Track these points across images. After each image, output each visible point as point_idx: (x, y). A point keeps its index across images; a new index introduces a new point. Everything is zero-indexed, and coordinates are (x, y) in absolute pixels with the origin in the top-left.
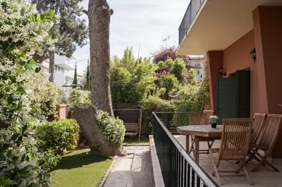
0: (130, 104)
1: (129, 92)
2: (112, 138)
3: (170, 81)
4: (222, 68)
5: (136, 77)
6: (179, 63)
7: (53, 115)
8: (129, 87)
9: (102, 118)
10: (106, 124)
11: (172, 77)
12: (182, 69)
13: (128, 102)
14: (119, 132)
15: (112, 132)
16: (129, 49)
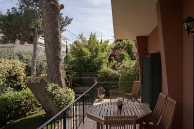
0: (90, 73)
1: (89, 65)
2: (61, 104)
3: (123, 55)
4: (146, 49)
5: (94, 54)
6: (130, 43)
7: (21, 85)
8: (89, 61)
9: (53, 89)
10: (55, 94)
11: (124, 53)
12: (132, 46)
13: (89, 72)
14: (66, 99)
15: (61, 100)
16: (93, 34)
